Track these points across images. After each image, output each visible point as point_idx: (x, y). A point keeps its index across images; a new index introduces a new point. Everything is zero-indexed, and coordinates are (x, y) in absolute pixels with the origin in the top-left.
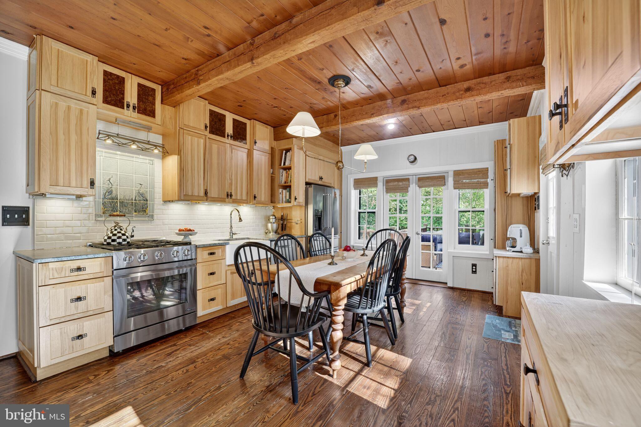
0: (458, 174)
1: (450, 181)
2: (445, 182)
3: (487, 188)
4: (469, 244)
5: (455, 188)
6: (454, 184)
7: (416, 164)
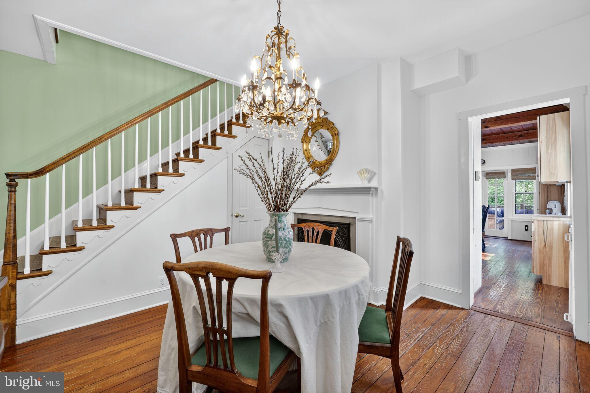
0: (514, 171)
1: (509, 175)
2: (505, 176)
3: (535, 180)
4: (523, 214)
5: (512, 180)
6: (512, 177)
7: (485, 164)
